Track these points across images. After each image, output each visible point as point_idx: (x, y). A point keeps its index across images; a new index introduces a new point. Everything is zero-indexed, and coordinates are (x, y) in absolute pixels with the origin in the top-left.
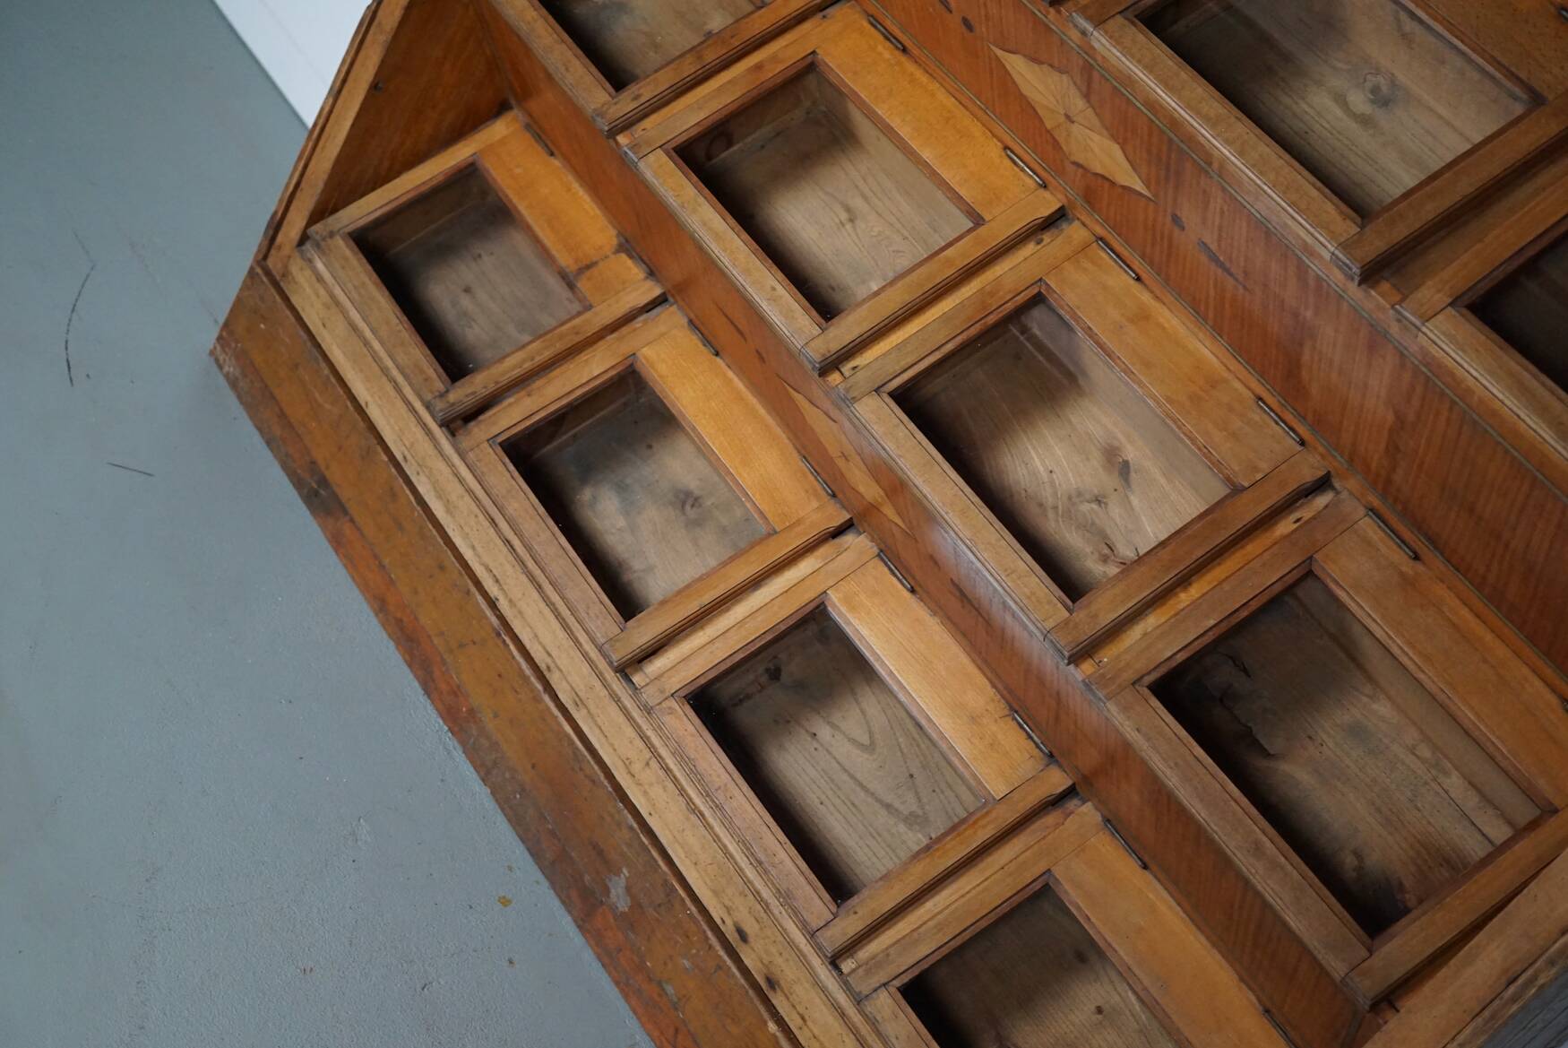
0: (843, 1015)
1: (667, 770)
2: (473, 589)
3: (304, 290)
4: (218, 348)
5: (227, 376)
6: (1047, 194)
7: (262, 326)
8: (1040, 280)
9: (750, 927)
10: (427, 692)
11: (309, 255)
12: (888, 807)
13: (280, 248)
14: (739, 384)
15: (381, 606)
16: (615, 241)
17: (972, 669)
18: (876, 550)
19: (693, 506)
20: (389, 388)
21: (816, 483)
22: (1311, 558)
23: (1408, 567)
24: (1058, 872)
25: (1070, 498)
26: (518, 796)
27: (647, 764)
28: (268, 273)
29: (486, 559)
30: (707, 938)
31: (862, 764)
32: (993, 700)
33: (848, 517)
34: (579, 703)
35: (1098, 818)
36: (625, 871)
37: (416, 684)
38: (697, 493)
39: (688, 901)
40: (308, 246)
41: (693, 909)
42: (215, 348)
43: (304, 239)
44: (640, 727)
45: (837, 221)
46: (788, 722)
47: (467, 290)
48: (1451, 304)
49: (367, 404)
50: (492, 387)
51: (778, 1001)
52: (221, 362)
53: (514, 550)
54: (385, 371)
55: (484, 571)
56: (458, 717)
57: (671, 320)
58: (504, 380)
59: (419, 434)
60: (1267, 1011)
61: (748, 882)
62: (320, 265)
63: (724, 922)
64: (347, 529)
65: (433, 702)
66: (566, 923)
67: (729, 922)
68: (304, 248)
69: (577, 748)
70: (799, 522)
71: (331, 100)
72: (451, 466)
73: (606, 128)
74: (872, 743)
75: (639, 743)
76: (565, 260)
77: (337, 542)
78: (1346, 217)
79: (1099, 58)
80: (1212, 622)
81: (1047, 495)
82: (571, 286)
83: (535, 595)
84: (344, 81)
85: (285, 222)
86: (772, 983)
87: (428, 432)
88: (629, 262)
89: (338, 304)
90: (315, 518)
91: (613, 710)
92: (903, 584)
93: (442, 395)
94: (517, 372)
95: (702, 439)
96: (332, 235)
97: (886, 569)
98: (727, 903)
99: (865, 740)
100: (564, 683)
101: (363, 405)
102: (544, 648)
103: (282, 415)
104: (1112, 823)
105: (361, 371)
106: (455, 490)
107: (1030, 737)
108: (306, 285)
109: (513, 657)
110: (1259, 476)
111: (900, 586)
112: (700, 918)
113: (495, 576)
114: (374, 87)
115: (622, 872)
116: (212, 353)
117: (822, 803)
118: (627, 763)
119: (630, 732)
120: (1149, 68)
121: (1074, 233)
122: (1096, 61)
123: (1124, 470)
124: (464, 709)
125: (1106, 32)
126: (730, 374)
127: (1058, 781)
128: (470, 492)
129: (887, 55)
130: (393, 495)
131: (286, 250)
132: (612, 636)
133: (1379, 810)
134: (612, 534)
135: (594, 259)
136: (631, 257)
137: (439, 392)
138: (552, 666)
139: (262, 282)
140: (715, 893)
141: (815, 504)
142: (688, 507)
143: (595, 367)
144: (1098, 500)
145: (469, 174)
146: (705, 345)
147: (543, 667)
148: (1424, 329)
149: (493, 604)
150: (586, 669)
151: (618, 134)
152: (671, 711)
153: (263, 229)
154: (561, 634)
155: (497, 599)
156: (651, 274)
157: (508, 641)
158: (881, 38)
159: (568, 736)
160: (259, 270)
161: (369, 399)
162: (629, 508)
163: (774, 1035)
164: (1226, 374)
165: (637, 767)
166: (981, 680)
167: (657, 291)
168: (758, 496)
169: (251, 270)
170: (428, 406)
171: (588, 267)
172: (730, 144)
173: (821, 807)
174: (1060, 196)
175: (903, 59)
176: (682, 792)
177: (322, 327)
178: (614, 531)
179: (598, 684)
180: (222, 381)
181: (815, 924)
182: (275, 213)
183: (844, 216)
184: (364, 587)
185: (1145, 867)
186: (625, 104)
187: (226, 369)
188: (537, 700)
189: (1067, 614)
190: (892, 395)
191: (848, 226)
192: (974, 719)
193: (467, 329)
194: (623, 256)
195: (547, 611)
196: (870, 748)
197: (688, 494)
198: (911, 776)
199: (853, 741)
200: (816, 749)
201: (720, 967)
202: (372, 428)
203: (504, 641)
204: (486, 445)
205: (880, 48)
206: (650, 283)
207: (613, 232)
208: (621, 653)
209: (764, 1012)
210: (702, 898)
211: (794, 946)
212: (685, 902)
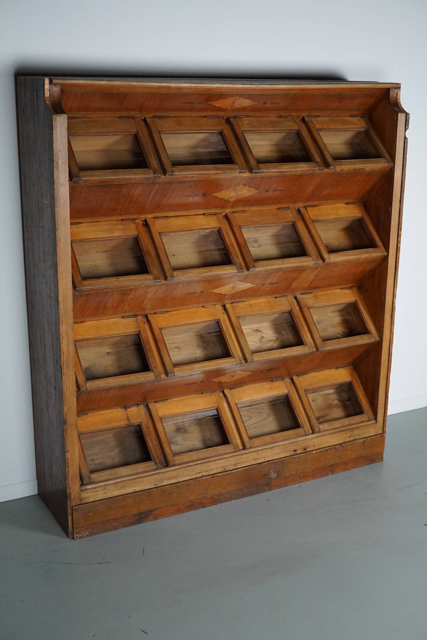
0: (319, 436)
1: (262, 450)
2: (199, 479)
4: (78, 535)
5: (87, 536)
6: (217, 306)
9: (295, 448)
11: (86, 489)
12: (264, 419)
15: (180, 511)
16: (122, 410)
17: (260, 384)
18: (229, 390)
20: (140, 479)
21: (209, 394)
23: (313, 295)
25: (260, 342)
26: (241, 492)
28: (77, 505)
29: (193, 473)
30: (293, 458)
31: (254, 420)
32: (268, 383)
33: (221, 391)
34: (236, 465)
35: (296, 377)
40: (83, 487)
41: (288, 458)
42: (77, 537)
44: (251, 452)
45: (178, 351)
49: (134, 490)
51: (308, 450)
53: (198, 464)
56: (215, 500)
57: (153, 406)
59: (155, 477)
60: (336, 368)
61: (289, 443)
62: (89, 487)
63: (290, 454)
64: (156, 512)
67: (291, 452)
68: (82, 490)
70: (217, 401)
72: (170, 471)
74: (250, 416)
77: (155, 518)
83: (211, 463)
86: (305, 449)
87: (158, 473)
88: (131, 409)
89: (106, 485)
91: (244, 456)
93: (156, 463)
95: (188, 412)
96: (89, 477)
97: (234, 390)
99: (249, 418)
100: (230, 466)
104: (299, 375)
105: (127, 487)
106: (175, 473)
107: (277, 381)
109: (220, 475)
110: (290, 306)
111: (239, 389)
115: (271, 472)
117: (260, 431)
118: (255, 459)
119: (251, 454)
120: (268, 266)
121: (228, 306)
123: (257, 330)
126: (174, 399)
127: (289, 380)
128: (179, 469)
130: (164, 492)
132: (233, 448)
133: (332, 327)
134: (182, 450)
135: (126, 416)
136: (129, 408)
137: (154, 464)
138: (225, 468)
141: (214, 396)
142: (180, 431)
144: (263, 337)
146: (163, 402)
147: (223, 470)
148: (331, 260)
152: (253, 442)
157: (216, 475)
159: (243, 470)
161: (133, 489)
162: (176, 443)
163: (315, 452)
164: (268, 299)
165: (256, 457)
167: (143, 406)
168: (208, 406)
170: (157, 469)
171: (128, 419)
173: (261, 432)
174: (219, 304)
176: (268, 448)
178: (181, 449)
180: (86, 538)
181: (303, 433)
183: (177, 349)
184: (172, 514)
185: (307, 374)
186: (157, 370)
191: (181, 350)
192: (271, 388)
193: (106, 464)
194: (128, 409)
195: (215, 462)
196: (251, 418)
198: (259, 412)
199: (248, 420)
201: (299, 457)
203: (216, 476)
205: (164, 316)
206: (140, 407)
207: (119, 409)
209: (312, 452)
210: (285, 456)
211: (303, 440)
212: (285, 459)
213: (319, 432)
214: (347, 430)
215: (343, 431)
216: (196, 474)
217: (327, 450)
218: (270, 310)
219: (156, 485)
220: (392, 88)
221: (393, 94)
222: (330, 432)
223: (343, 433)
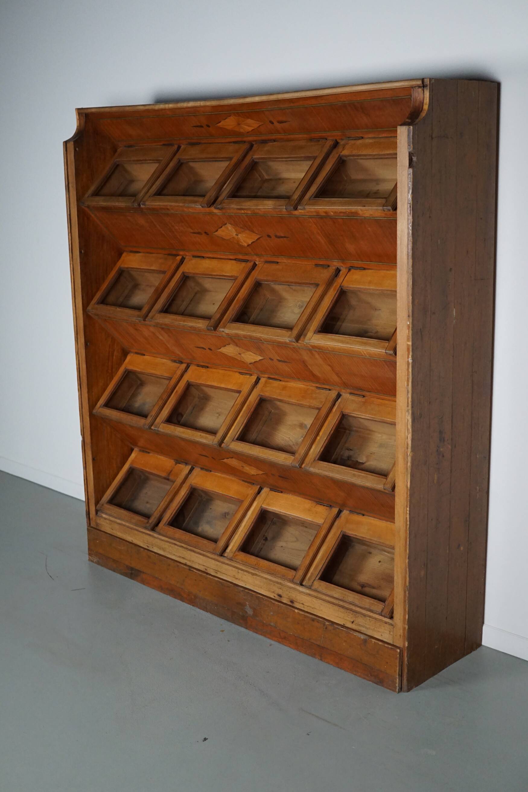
0: (309, 595)
1: (243, 570)
2: (179, 564)
3: (103, 524)
4: (90, 557)
5: (96, 563)
6: (253, 377)
7: (98, 542)
8: (259, 395)
9: (280, 592)
10: (183, 601)
11: (100, 515)
13: (92, 519)
14: (219, 474)
15: (162, 589)
16: (174, 463)
18: (269, 489)
19: (228, 515)
20: (136, 532)
22: (342, 412)
23: (363, 400)
24: (344, 530)
26: (216, 608)
27: (238, 573)
28: (92, 527)
30: (272, 602)
32: (312, 503)
33: (259, 486)
34: (216, 571)
35: (348, 512)
36: (247, 603)
37: (179, 601)
38: (227, 511)
39: (264, 597)
40: (99, 513)
41: (266, 598)
42: (89, 558)
43: (97, 511)
46: (274, 548)
47: (147, 503)
48: (314, 334)
49: (132, 541)
50: (159, 514)
51: (296, 605)
52: (92, 560)
53: (183, 547)
54: (132, 528)
55: (179, 558)
56: (192, 600)
57: (197, 471)
58: (162, 510)
59: (147, 537)
62: (104, 516)
63: (275, 597)
64: (144, 576)
65: (186, 603)
66: (243, 629)
67: (276, 595)
68: (98, 515)
69: (221, 582)
70: (248, 495)
71: (85, 471)
72: (158, 538)
73: (148, 427)
74: (297, 538)
75: (234, 569)
76: (164, 474)
77: (143, 582)
78: (287, 331)
79: (230, 335)
80: (325, 438)
81: (291, 443)
82: (168, 479)
83: (193, 553)
84: (86, 463)
85: (90, 511)
86: (292, 602)
87: (150, 535)
88: (180, 465)
90: (135, 580)
92: (279, 492)
93: (147, 524)
94: (164, 506)
96: (103, 506)
97: (273, 492)
98: (273, 591)
99: (295, 539)
100: (211, 570)
101: (132, 542)
102: (202, 565)
103: (114, 560)
104: (351, 511)
105: (127, 533)
107: (324, 505)
108: (103, 523)
109: (196, 573)
110: (323, 403)
112: (268, 599)
113: (182, 557)
114: (93, 459)
115: (246, 604)
116: (89, 560)
117: (291, 560)
118: (234, 577)
119: (230, 568)
121: (263, 380)
122: (230, 336)
124: (193, 597)
125: (226, 328)
126: (216, 473)
127: (335, 510)
129: (204, 371)
130: (149, 557)
131: (94, 519)
135: (171, 470)
136: (180, 463)
138: (206, 568)
139: (92, 530)
140: (269, 591)
141: (249, 489)
142: (227, 516)
143: (183, 493)
145: (131, 471)
146: (207, 471)
147: (204, 570)
148: (311, 342)
149: (185, 565)
150: (213, 561)
151: (151, 427)
152: (238, 556)
153: (85, 516)
154: (204, 558)
155: (186, 563)
156: (186, 464)
158: (201, 368)
160: (89, 528)
162: (212, 526)
164: (308, 387)
165: (236, 575)
166: (307, 501)
167: (190, 467)
169: (88, 529)
170: (146, 529)
171: (170, 473)
172: (182, 416)
174: (256, 375)
175: (208, 369)
177: (112, 530)
179: (218, 563)
180: (96, 565)
181: (293, 579)
182: (86, 510)
183: (217, 415)
185: (364, 515)
186: (149, 419)
187: (95, 561)
188: (206, 578)
189: (294, 457)
190: (237, 439)
192: (309, 510)
194: (178, 464)
197: (225, 513)
199: (292, 542)
200: (284, 549)
201: (279, 606)
202: (136, 545)
203: (192, 570)
204: (164, 527)
205: (202, 370)
206: (187, 467)
208: (219, 551)
209: (293, 609)
210: (268, 595)
211: (291, 588)
212: (262, 598)
213: (310, 588)
214: (347, 609)
215: (343, 607)
216: (180, 557)
217: (313, 620)
218: (298, 400)
219: (148, 547)
220: (415, 87)
221: (417, 96)
222: (327, 598)
223: (342, 610)
